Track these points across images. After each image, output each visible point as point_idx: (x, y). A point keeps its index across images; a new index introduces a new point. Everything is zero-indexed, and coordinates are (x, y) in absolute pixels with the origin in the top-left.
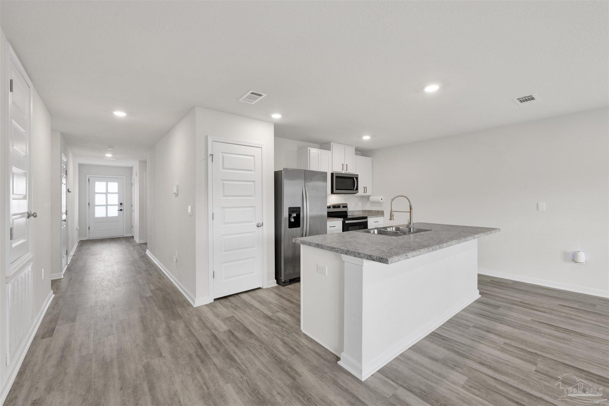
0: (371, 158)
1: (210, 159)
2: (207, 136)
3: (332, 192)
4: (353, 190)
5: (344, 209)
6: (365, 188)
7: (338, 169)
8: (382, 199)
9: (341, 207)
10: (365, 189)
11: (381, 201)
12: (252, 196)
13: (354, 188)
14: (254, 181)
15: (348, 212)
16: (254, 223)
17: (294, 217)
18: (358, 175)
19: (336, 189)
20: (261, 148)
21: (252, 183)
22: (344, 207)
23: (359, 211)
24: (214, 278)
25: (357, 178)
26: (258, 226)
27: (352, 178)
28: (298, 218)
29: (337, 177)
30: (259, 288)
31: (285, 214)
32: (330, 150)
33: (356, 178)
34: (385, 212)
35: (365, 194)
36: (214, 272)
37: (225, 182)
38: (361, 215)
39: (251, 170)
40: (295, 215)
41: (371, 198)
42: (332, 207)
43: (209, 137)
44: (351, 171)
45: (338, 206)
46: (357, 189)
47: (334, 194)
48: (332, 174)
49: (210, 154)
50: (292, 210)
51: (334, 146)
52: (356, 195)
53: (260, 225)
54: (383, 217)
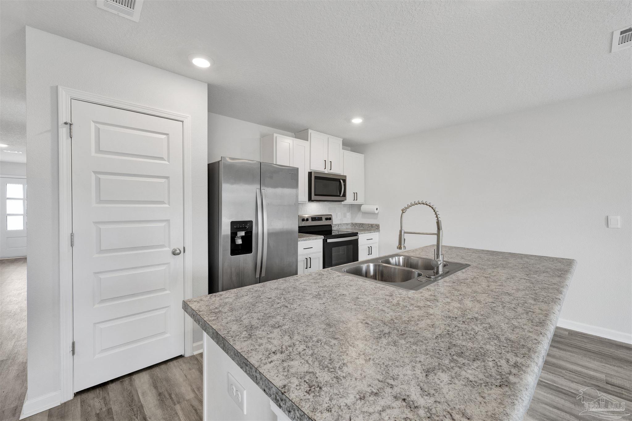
0: (363, 155)
1: (63, 131)
2: (57, 87)
3: (310, 199)
4: (339, 196)
5: (328, 222)
6: (356, 194)
7: (319, 167)
8: (377, 209)
9: (323, 219)
10: (355, 195)
11: (376, 212)
12: (163, 203)
13: (340, 194)
14: (167, 178)
15: (333, 226)
16: (167, 249)
17: (242, 238)
18: (345, 176)
19: (315, 195)
20: (182, 122)
21: (163, 180)
22: (327, 219)
23: (347, 224)
24: (73, 354)
25: (344, 181)
26: (174, 253)
27: (339, 180)
28: (248, 240)
29: (316, 178)
30: (178, 357)
31: (225, 229)
32: (308, 140)
33: (343, 180)
34: (380, 226)
35: (356, 202)
36: (73, 344)
37: (101, 177)
38: (350, 230)
39: (162, 159)
40: (243, 233)
41: (363, 208)
42: (310, 220)
43: (60, 89)
44: (336, 170)
45: (319, 218)
46: (344, 195)
47: (313, 201)
48: (310, 174)
49: (65, 121)
50: (236, 226)
51: (313, 135)
52: (343, 203)
53: (178, 251)
54: (378, 233)
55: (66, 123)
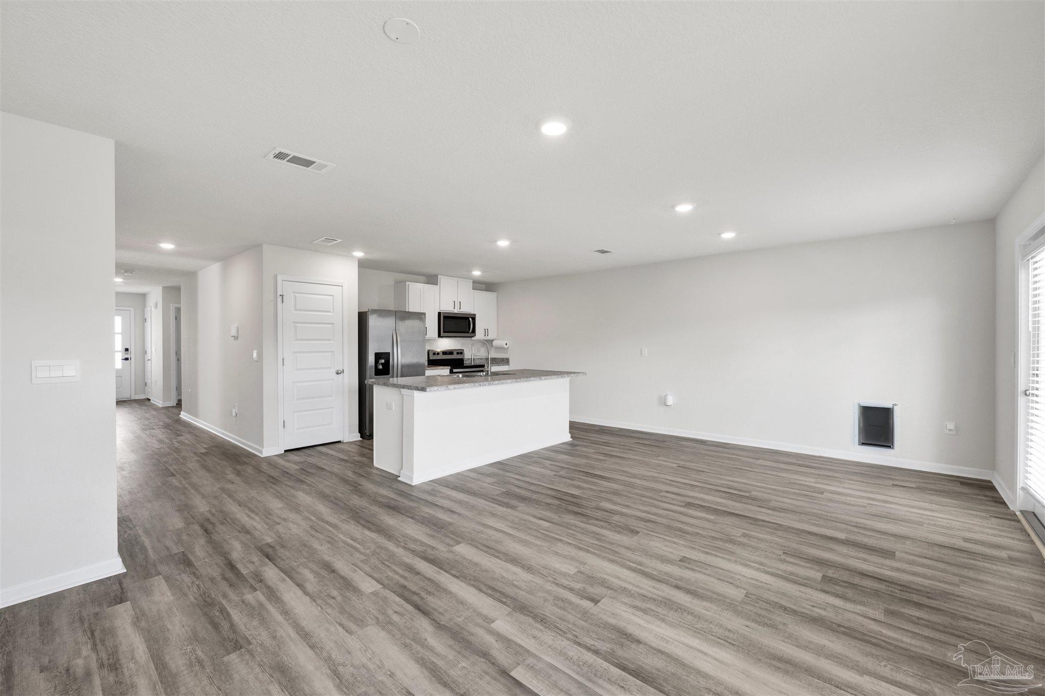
0: (496, 293)
1: (279, 299)
2: (276, 275)
3: (439, 336)
4: (468, 332)
5: (459, 357)
6: (486, 330)
7: (448, 308)
8: (506, 344)
9: (455, 353)
10: (486, 332)
11: (506, 347)
12: (330, 340)
13: (469, 330)
14: (333, 324)
15: (465, 360)
16: (333, 370)
17: (382, 364)
18: (475, 315)
19: (444, 332)
20: (342, 286)
21: (330, 326)
22: (458, 353)
23: (481, 359)
24: (284, 427)
25: (474, 319)
26: (337, 373)
27: (468, 319)
28: (387, 365)
29: (445, 317)
30: (339, 442)
31: (371, 359)
32: (437, 285)
33: (472, 318)
34: (510, 359)
35: (487, 338)
36: (284, 421)
37: (297, 325)
38: (478, 363)
39: (329, 312)
40: (383, 361)
41: (495, 343)
42: (441, 354)
43: (279, 277)
44: (465, 309)
45: (450, 353)
46: (474, 331)
47: (442, 337)
48: (439, 314)
50: (378, 356)
51: (442, 280)
52: (473, 338)
53: (340, 372)
54: (508, 366)
55: (280, 295)
